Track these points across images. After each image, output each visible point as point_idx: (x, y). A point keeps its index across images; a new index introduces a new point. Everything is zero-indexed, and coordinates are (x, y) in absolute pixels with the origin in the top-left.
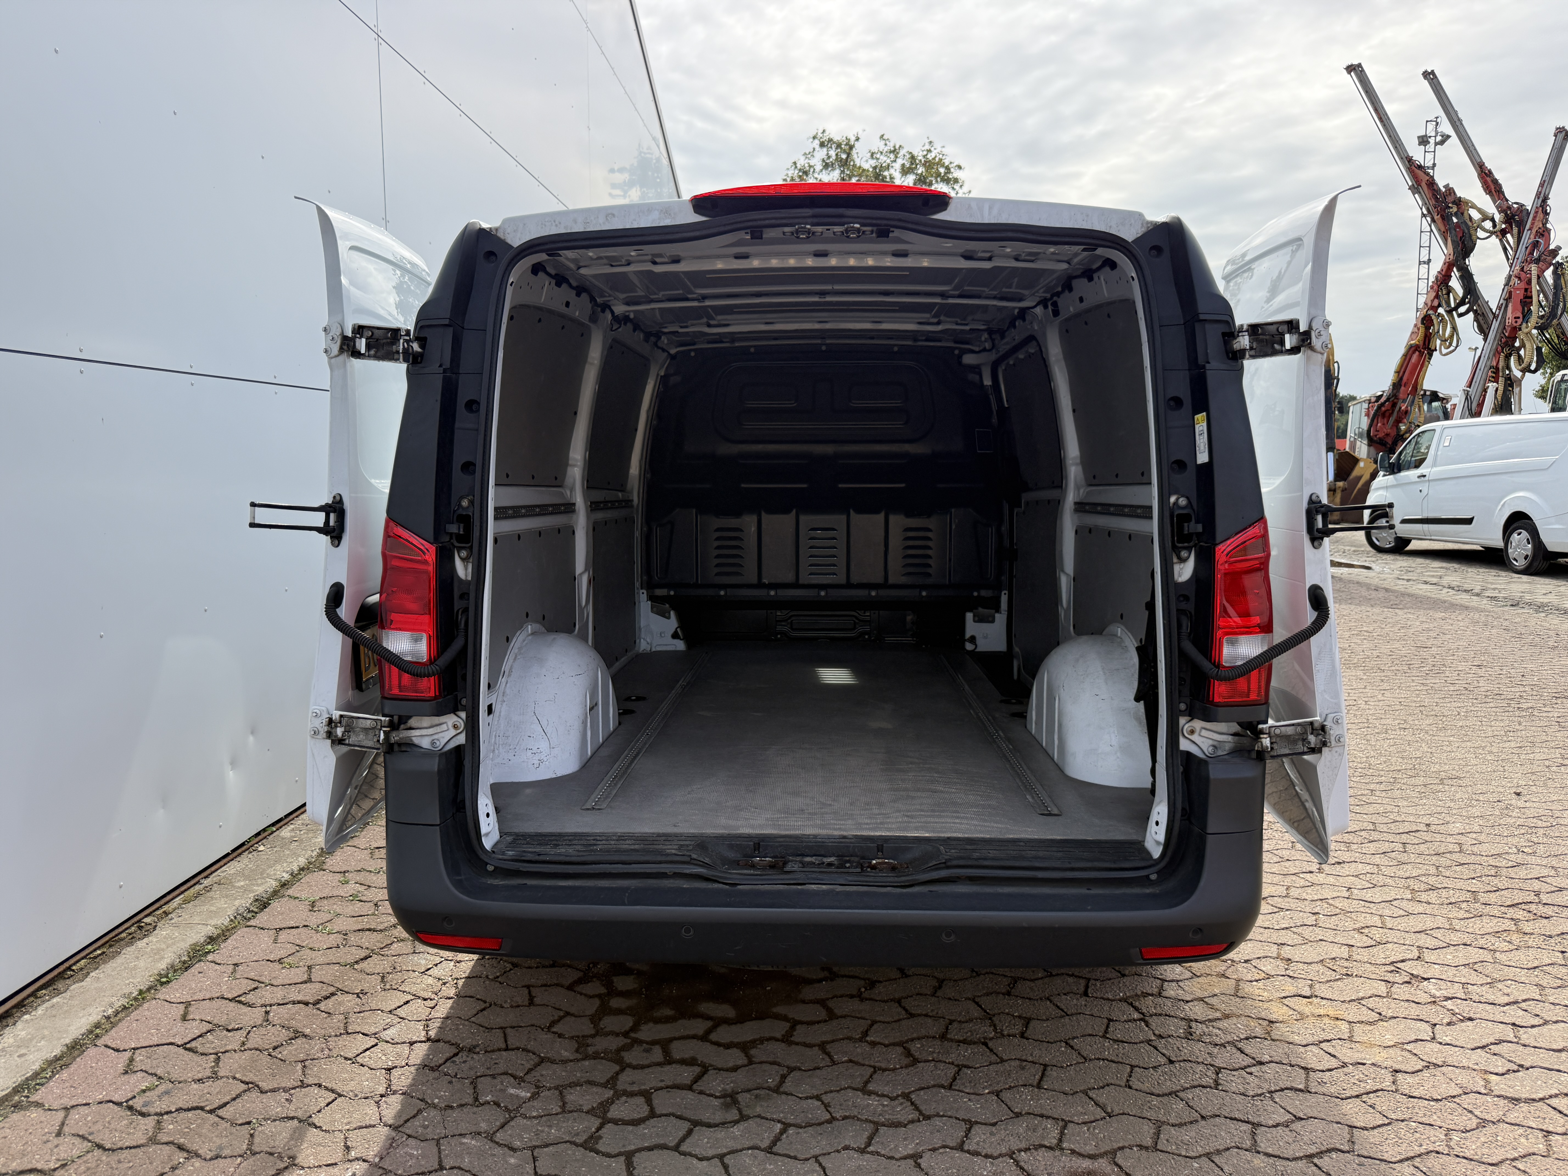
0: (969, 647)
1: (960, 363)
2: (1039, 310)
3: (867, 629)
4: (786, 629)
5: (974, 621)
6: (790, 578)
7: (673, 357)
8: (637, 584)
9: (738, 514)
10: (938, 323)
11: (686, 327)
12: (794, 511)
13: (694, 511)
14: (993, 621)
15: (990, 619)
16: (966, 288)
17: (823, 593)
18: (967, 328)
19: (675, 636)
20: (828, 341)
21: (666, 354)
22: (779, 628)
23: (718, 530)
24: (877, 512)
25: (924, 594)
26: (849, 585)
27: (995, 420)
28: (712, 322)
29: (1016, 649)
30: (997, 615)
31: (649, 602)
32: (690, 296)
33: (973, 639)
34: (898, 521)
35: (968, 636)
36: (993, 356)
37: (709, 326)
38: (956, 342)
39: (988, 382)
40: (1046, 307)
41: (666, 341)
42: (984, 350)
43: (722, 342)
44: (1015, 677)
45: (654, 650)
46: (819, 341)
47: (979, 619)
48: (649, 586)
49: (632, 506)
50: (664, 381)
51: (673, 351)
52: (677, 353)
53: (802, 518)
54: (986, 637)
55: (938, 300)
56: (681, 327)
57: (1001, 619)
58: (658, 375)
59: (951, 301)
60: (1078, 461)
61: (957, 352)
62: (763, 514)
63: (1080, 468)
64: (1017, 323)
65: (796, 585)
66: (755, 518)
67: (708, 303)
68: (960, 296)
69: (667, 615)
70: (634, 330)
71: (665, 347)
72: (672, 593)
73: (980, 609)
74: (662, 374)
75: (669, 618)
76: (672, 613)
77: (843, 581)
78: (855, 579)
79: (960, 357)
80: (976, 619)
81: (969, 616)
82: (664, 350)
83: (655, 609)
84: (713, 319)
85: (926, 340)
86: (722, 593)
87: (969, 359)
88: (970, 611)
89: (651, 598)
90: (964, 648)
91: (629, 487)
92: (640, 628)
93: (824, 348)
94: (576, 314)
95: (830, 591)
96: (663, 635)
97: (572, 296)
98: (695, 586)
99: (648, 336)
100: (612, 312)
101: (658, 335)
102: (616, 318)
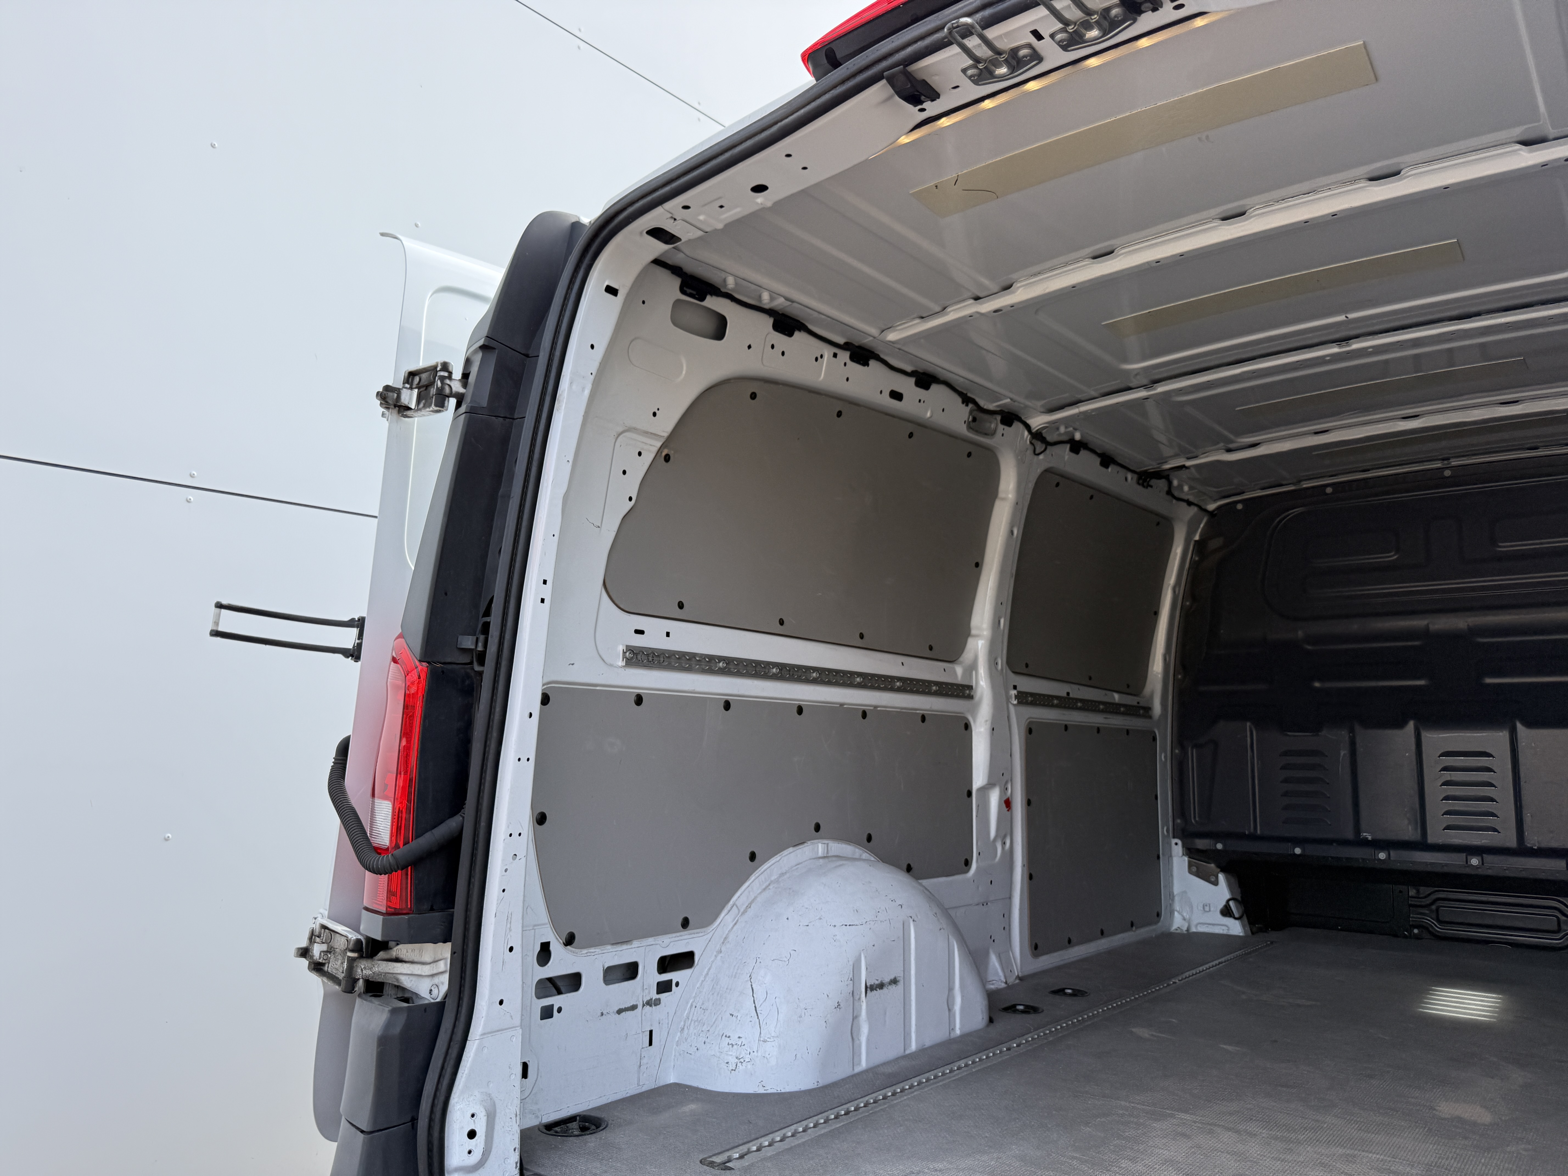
4: (1427, 920)
6: (1409, 833)
7: (1211, 514)
8: (1166, 830)
9: (1313, 728)
11: (1195, 456)
12: (1411, 724)
13: (1248, 724)
17: (1475, 861)
19: (1226, 912)
21: (1194, 510)
22: (1415, 918)
23: (1286, 753)
26: (1523, 850)
28: (1231, 446)
31: (1186, 859)
41: (1184, 487)
43: (1281, 485)
45: (1194, 930)
46: (1439, 465)
48: (1185, 834)
49: (1150, 717)
50: (1199, 547)
51: (1211, 507)
52: (1219, 508)
53: (1427, 735)
56: (1187, 457)
58: (1188, 539)
62: (1358, 728)
65: (1423, 845)
66: (1344, 734)
69: (1213, 878)
70: (1106, 465)
71: (1191, 499)
72: (1219, 846)
74: (1197, 538)
75: (1216, 883)
76: (1221, 876)
77: (1513, 844)
78: (1533, 840)
82: (1190, 503)
83: (1194, 868)
86: (1298, 850)
89: (1191, 852)
91: (1147, 689)
92: (1173, 895)
93: (1449, 474)
94: (929, 415)
95: (1488, 858)
96: (1207, 909)
97: (907, 385)
98: (1253, 837)
99: (1145, 478)
100: (1028, 427)
101: (1159, 475)
102: (1037, 436)
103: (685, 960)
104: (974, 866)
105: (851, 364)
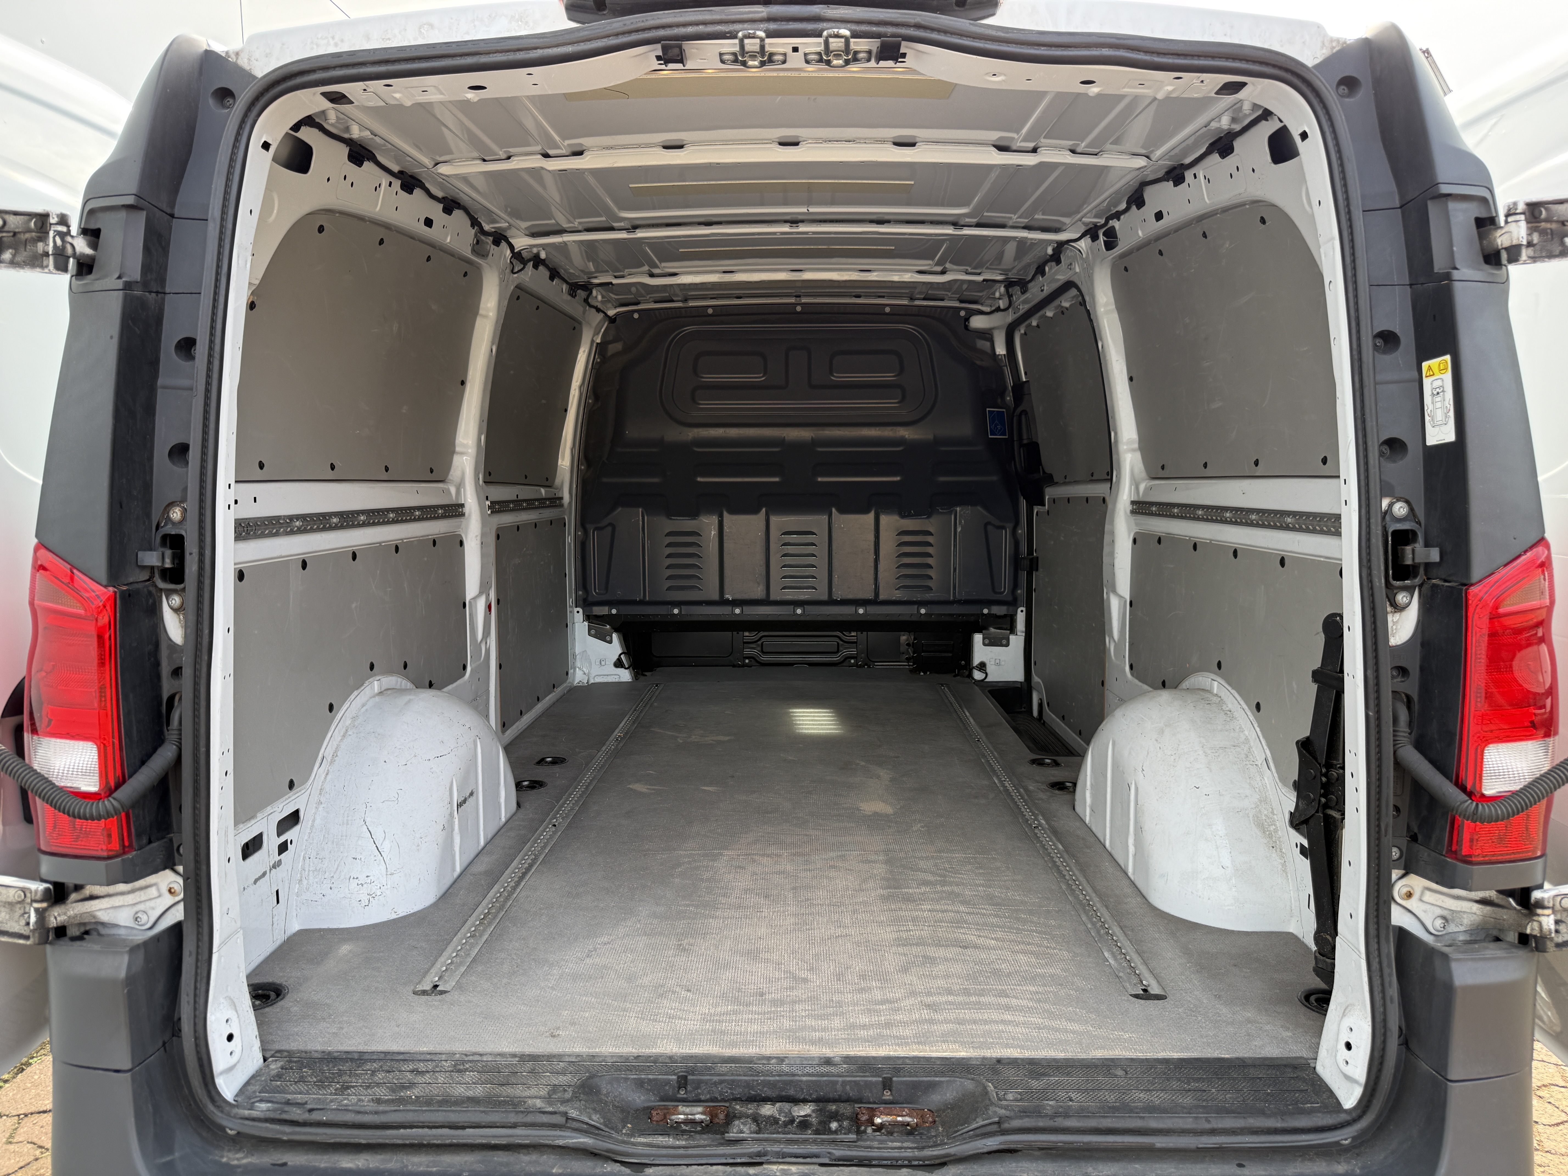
0: (978, 675)
1: (966, 327)
2: (1084, 244)
3: (854, 652)
4: (755, 652)
5: (984, 644)
6: (758, 592)
7: (612, 320)
8: (570, 601)
9: (694, 514)
10: (943, 272)
11: (623, 277)
12: (764, 510)
13: (640, 510)
14: (1007, 645)
15: (1004, 642)
16: (985, 214)
17: (799, 611)
18: (979, 278)
19: (619, 664)
20: (804, 300)
21: (601, 315)
22: (747, 651)
23: (669, 534)
24: (866, 511)
25: (923, 611)
26: (831, 602)
27: (1009, 398)
28: (656, 271)
29: (1036, 679)
30: (1012, 637)
31: (586, 623)
32: (615, 225)
33: (982, 666)
34: (890, 522)
35: (976, 661)
36: (1010, 317)
37: (652, 275)
38: (962, 301)
39: (1001, 350)
40: (1095, 238)
41: (600, 298)
42: (998, 309)
43: (672, 301)
44: (1035, 713)
45: (592, 681)
46: (792, 300)
47: (991, 642)
48: (585, 603)
49: (562, 506)
50: (601, 349)
51: (611, 313)
52: (617, 315)
53: (774, 519)
54: (998, 664)
55: (949, 230)
56: (616, 277)
57: (1017, 641)
58: (592, 341)
59: (967, 231)
60: (1136, 446)
61: (963, 313)
62: (725, 514)
63: (1138, 456)
64: (1047, 269)
65: (766, 602)
66: (715, 519)
67: (640, 234)
68: (979, 225)
69: (608, 638)
70: (552, 278)
71: (600, 306)
72: (614, 611)
73: (992, 630)
74: (599, 341)
75: (610, 642)
76: (615, 636)
77: (825, 597)
78: (838, 595)
79: (967, 319)
80: (987, 641)
81: (978, 638)
82: (598, 310)
83: (593, 632)
84: (657, 267)
85: (924, 299)
86: (676, 611)
87: (977, 322)
88: (980, 631)
89: (588, 618)
90: (970, 675)
91: (558, 481)
92: (574, 656)
93: (799, 309)
94: (448, 240)
95: (808, 608)
96: (603, 663)
97: (435, 211)
98: (642, 603)
99: (574, 288)
100: (512, 247)
101: (587, 287)
102: (517, 256)
103: (294, 818)
104: (469, 669)
105: (401, 192)
